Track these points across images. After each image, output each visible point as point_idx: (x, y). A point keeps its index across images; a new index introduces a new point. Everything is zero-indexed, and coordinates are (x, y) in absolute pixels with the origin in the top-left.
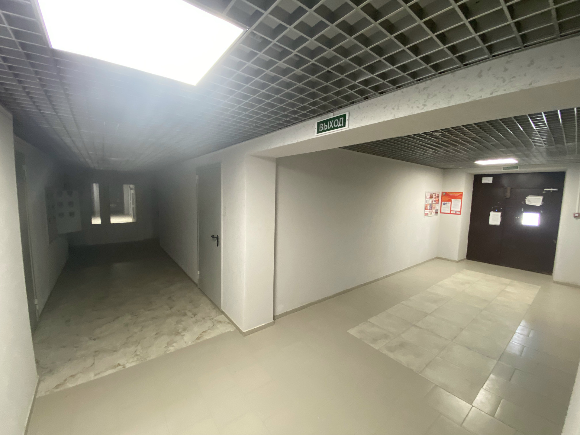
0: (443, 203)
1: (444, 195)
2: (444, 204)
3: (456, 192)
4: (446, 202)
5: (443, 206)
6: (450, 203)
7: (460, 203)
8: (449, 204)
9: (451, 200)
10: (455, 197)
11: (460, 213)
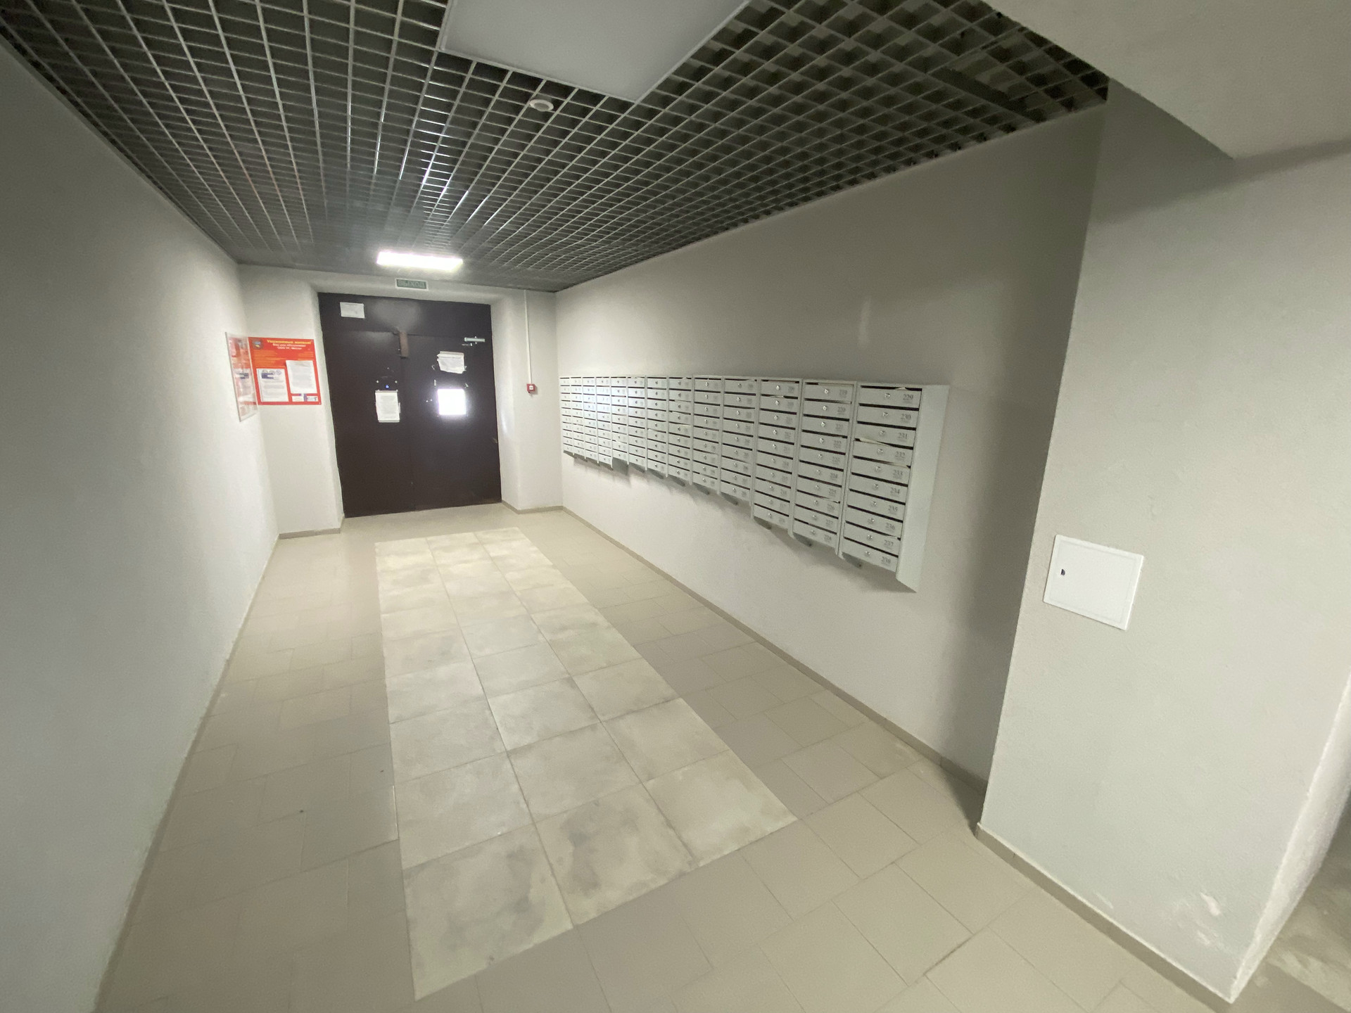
0: (260, 371)
1: (260, 349)
2: (265, 376)
3: (295, 340)
4: (268, 371)
5: (261, 381)
6: (283, 371)
7: (313, 368)
8: (279, 374)
9: (285, 364)
10: (294, 355)
11: (317, 400)
